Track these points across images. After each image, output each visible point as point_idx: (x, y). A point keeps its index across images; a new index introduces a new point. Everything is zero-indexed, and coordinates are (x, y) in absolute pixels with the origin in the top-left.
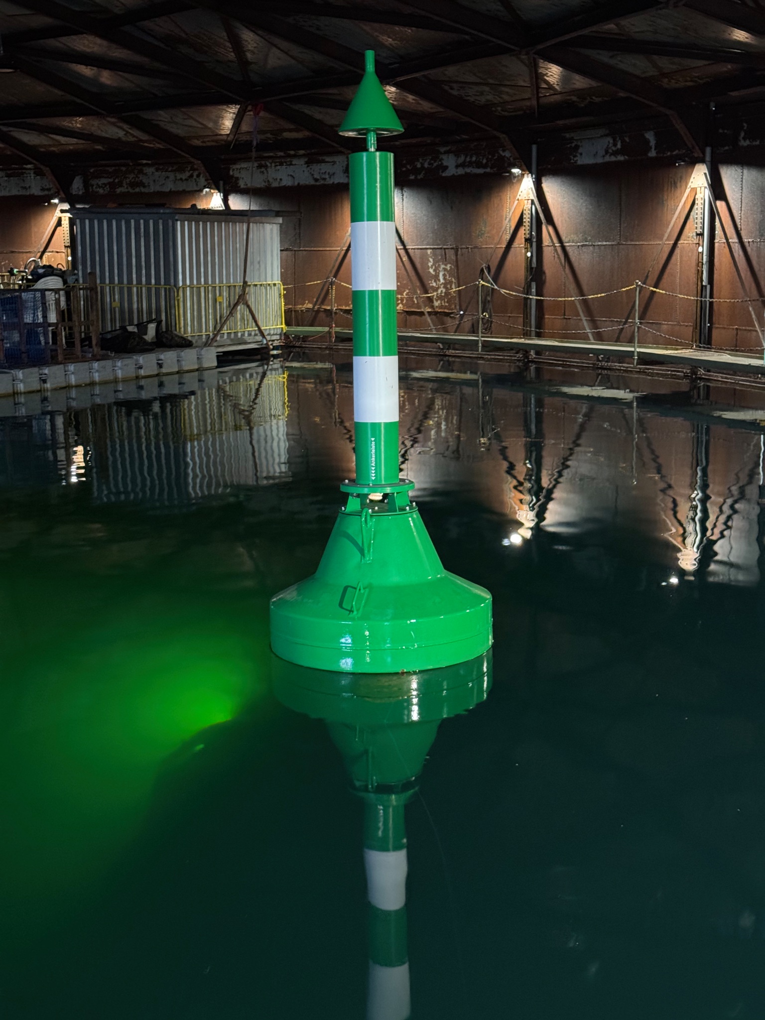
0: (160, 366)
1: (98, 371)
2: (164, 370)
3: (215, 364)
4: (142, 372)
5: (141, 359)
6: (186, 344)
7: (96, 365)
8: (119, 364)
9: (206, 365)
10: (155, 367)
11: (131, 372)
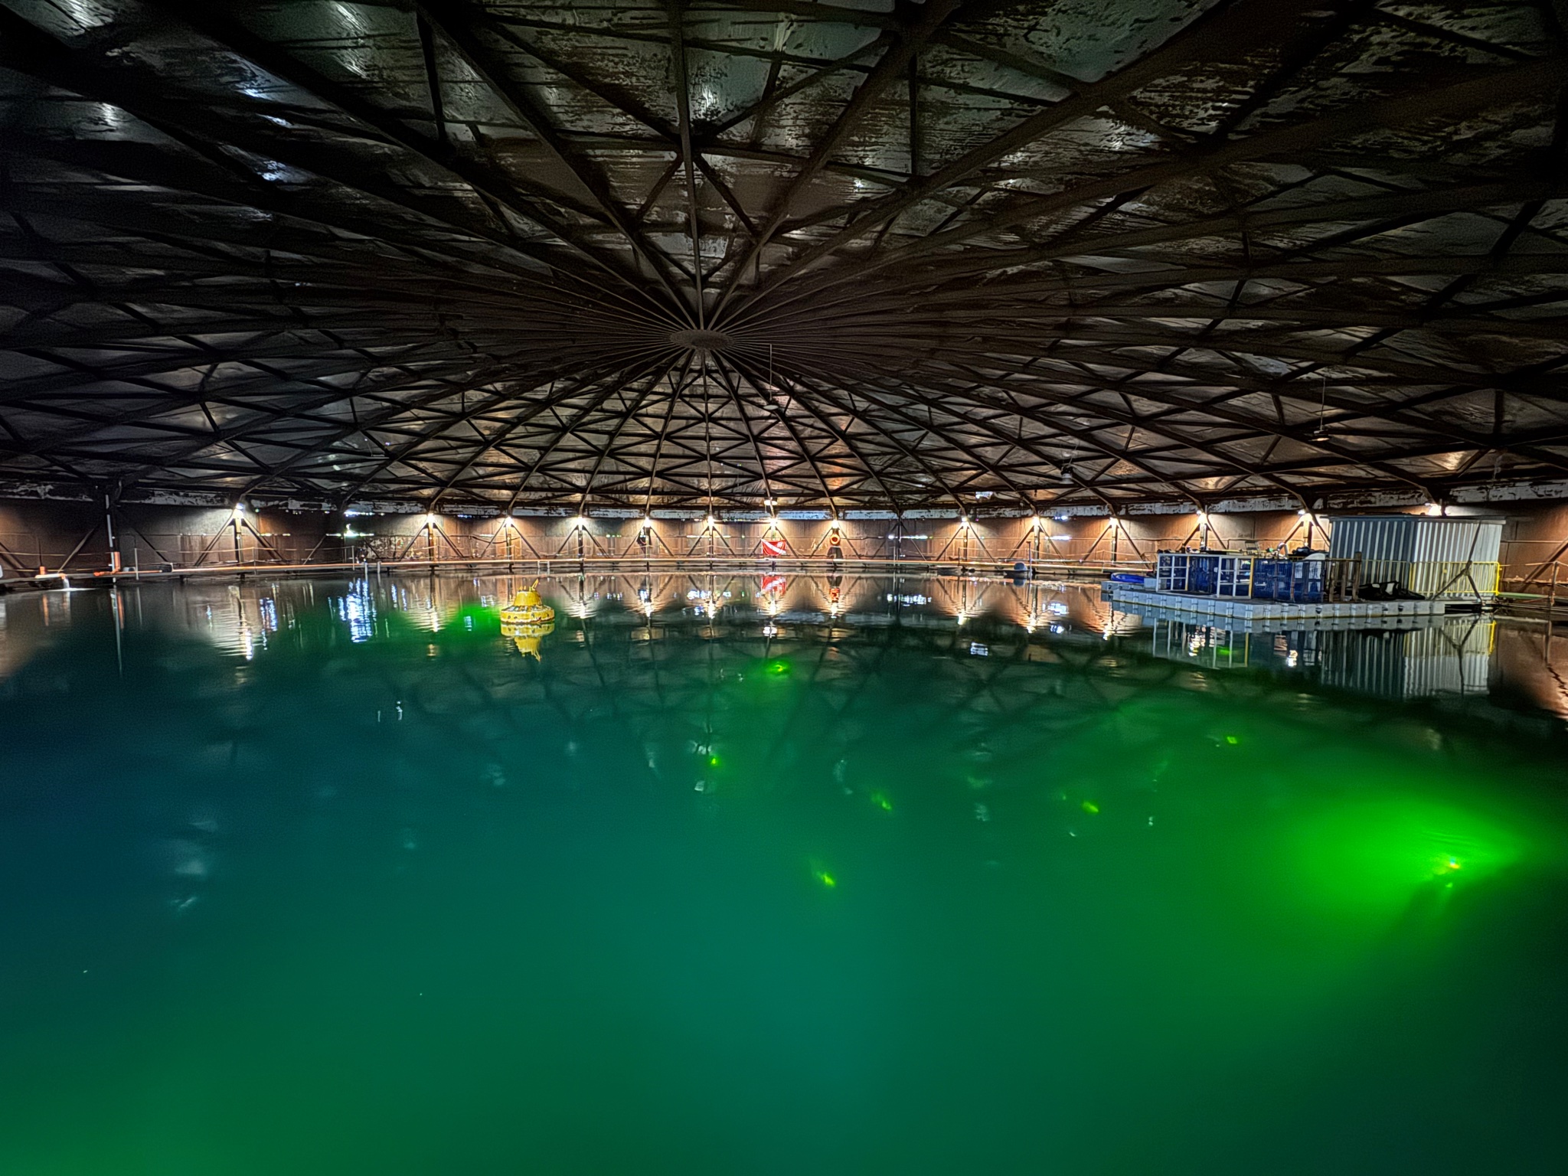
0: (1400, 610)
1: (1355, 609)
2: (1403, 613)
3: (1443, 612)
4: (1386, 613)
5: (1387, 605)
6: (1419, 598)
7: (1354, 606)
8: (1371, 606)
9: (1435, 612)
10: (1397, 610)
11: (1379, 612)
